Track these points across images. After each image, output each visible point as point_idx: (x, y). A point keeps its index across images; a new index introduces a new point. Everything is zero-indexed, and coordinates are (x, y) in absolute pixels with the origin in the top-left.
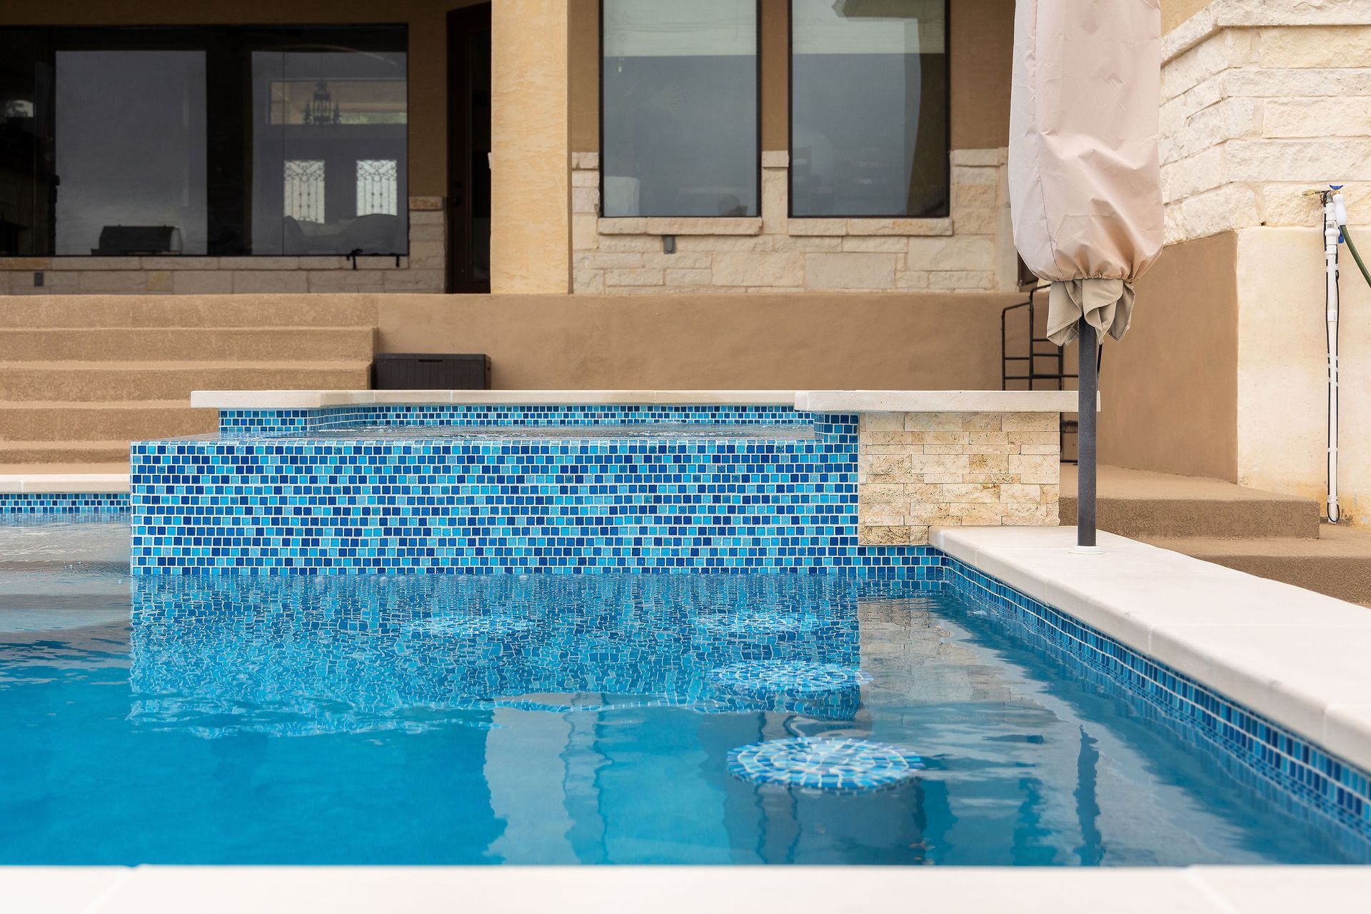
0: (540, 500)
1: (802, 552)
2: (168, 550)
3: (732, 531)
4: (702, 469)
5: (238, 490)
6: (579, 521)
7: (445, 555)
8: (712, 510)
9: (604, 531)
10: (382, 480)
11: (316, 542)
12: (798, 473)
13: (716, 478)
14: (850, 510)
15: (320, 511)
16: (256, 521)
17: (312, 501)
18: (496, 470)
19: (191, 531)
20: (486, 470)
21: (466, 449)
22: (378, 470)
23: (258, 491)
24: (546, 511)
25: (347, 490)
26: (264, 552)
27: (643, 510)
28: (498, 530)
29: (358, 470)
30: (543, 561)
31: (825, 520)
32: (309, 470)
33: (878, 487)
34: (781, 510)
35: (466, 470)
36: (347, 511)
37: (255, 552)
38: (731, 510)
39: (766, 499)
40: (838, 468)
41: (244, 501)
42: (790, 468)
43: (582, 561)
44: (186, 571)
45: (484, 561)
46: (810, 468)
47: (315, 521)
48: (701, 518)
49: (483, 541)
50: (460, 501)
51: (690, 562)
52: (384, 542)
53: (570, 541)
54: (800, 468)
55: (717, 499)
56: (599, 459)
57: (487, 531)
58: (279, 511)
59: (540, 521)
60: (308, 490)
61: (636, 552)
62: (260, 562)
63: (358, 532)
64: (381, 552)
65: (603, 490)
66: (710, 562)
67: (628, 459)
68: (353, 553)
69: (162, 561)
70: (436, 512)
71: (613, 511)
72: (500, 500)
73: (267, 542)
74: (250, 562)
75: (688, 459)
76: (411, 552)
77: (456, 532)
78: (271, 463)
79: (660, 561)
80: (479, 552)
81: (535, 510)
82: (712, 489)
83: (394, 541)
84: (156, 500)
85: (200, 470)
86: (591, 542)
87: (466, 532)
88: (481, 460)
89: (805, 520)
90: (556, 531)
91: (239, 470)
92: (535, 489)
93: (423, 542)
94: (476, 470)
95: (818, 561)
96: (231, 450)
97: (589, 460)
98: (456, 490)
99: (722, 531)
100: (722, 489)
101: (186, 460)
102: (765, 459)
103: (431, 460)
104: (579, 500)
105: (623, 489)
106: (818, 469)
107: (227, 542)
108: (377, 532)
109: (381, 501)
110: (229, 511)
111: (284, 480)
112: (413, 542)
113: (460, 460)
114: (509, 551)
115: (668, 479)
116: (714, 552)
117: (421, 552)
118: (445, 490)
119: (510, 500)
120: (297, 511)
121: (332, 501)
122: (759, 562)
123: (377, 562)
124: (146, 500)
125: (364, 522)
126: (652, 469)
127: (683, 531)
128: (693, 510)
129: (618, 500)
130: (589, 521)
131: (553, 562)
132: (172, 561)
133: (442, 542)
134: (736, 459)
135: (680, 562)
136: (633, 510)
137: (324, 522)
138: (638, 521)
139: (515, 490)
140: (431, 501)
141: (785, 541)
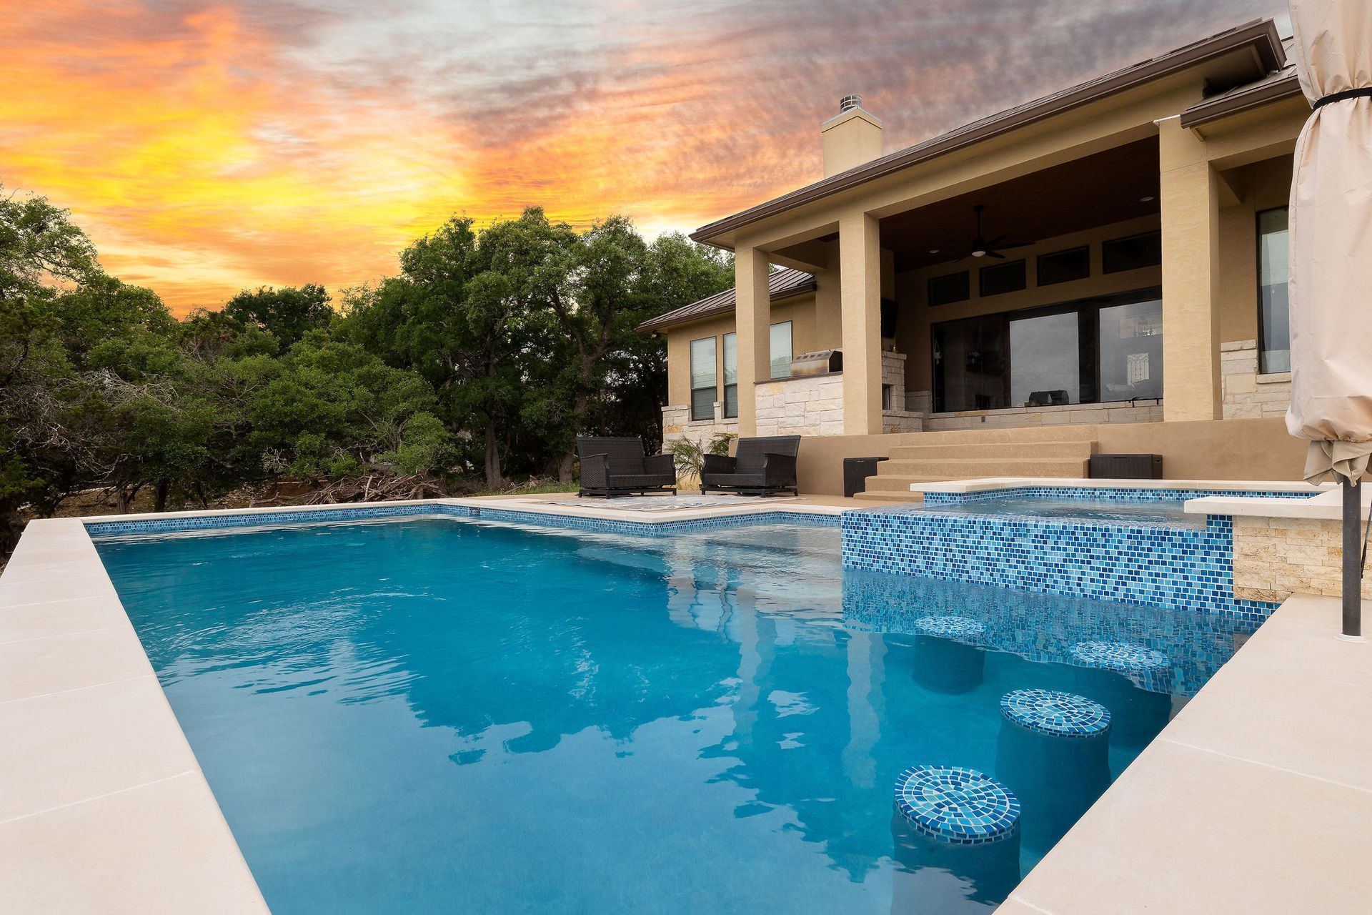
0: (1023, 551)
1: (1191, 597)
2: (856, 558)
3: (1141, 580)
4: (1120, 542)
5: (882, 535)
6: (1045, 564)
7: (974, 574)
8: (1127, 566)
9: (1060, 571)
10: (944, 535)
11: (915, 562)
12: (1187, 549)
13: (1129, 548)
14: (1227, 575)
15: (916, 547)
16: (889, 549)
17: (913, 542)
18: (1000, 534)
19: (864, 551)
20: (994, 533)
21: (984, 523)
22: (942, 530)
23: (890, 535)
24: (1026, 557)
25: (928, 539)
26: (893, 564)
27: (1083, 562)
28: (1001, 565)
29: (933, 529)
30: (1025, 584)
31: (1208, 580)
32: (911, 528)
33: (1249, 563)
34: (1175, 570)
35: (984, 533)
36: (928, 548)
37: (889, 563)
38: (1140, 567)
39: (1164, 563)
40: (1218, 548)
41: (885, 540)
42: (1181, 546)
43: (1047, 586)
44: (862, 568)
45: (994, 580)
46: (1196, 547)
47: (914, 552)
48: (1120, 570)
49: (993, 570)
50: (981, 548)
51: (1113, 594)
52: (945, 565)
53: (1040, 575)
54: (1188, 546)
55: (1130, 560)
56: (1056, 532)
57: (995, 565)
58: (899, 545)
59: (1023, 562)
60: (911, 537)
61: (1079, 585)
62: (891, 568)
63: (933, 559)
64: (944, 569)
65: (1059, 549)
66: (1126, 596)
67: (1073, 533)
68: (931, 568)
69: (853, 563)
70: (969, 552)
71: (1065, 561)
72: (1002, 550)
73: (894, 559)
74: (887, 567)
75: (1111, 536)
76: (958, 571)
77: (980, 563)
78: (895, 523)
79: (1094, 592)
80: (992, 575)
81: (1020, 557)
82: (1126, 554)
83: (950, 566)
84: (851, 536)
85: (867, 525)
86: (1052, 576)
87: (985, 564)
88: (992, 528)
89: (1193, 578)
90: (1032, 568)
91: (883, 526)
92: (1020, 546)
93: (964, 567)
94: (989, 533)
95: (1204, 605)
96: (879, 517)
97: (1050, 532)
98: (979, 543)
99: (1134, 579)
100: (1133, 554)
101: (862, 520)
102: (1163, 539)
103: (967, 527)
104: (1045, 553)
105: (1071, 550)
106: (1203, 547)
107: (878, 557)
108: (942, 560)
109: (943, 545)
110: (879, 544)
111: (901, 531)
112: (959, 566)
113: (981, 528)
114: (1007, 576)
115: (1098, 546)
116: (1128, 590)
117: (963, 572)
118: (974, 542)
119: (1007, 550)
120: (907, 546)
121: (922, 543)
122: (1160, 600)
123: (942, 574)
124: (847, 536)
125: (936, 554)
126: (1088, 540)
127: (1108, 576)
128: (1114, 565)
129: (1068, 555)
130: (1051, 565)
131: (1031, 584)
132: (857, 563)
133: (973, 568)
134: (1143, 538)
135: (1107, 594)
136: (1077, 561)
137: (918, 552)
138: (1080, 567)
139: (1009, 545)
140: (967, 547)
141: (1178, 590)
